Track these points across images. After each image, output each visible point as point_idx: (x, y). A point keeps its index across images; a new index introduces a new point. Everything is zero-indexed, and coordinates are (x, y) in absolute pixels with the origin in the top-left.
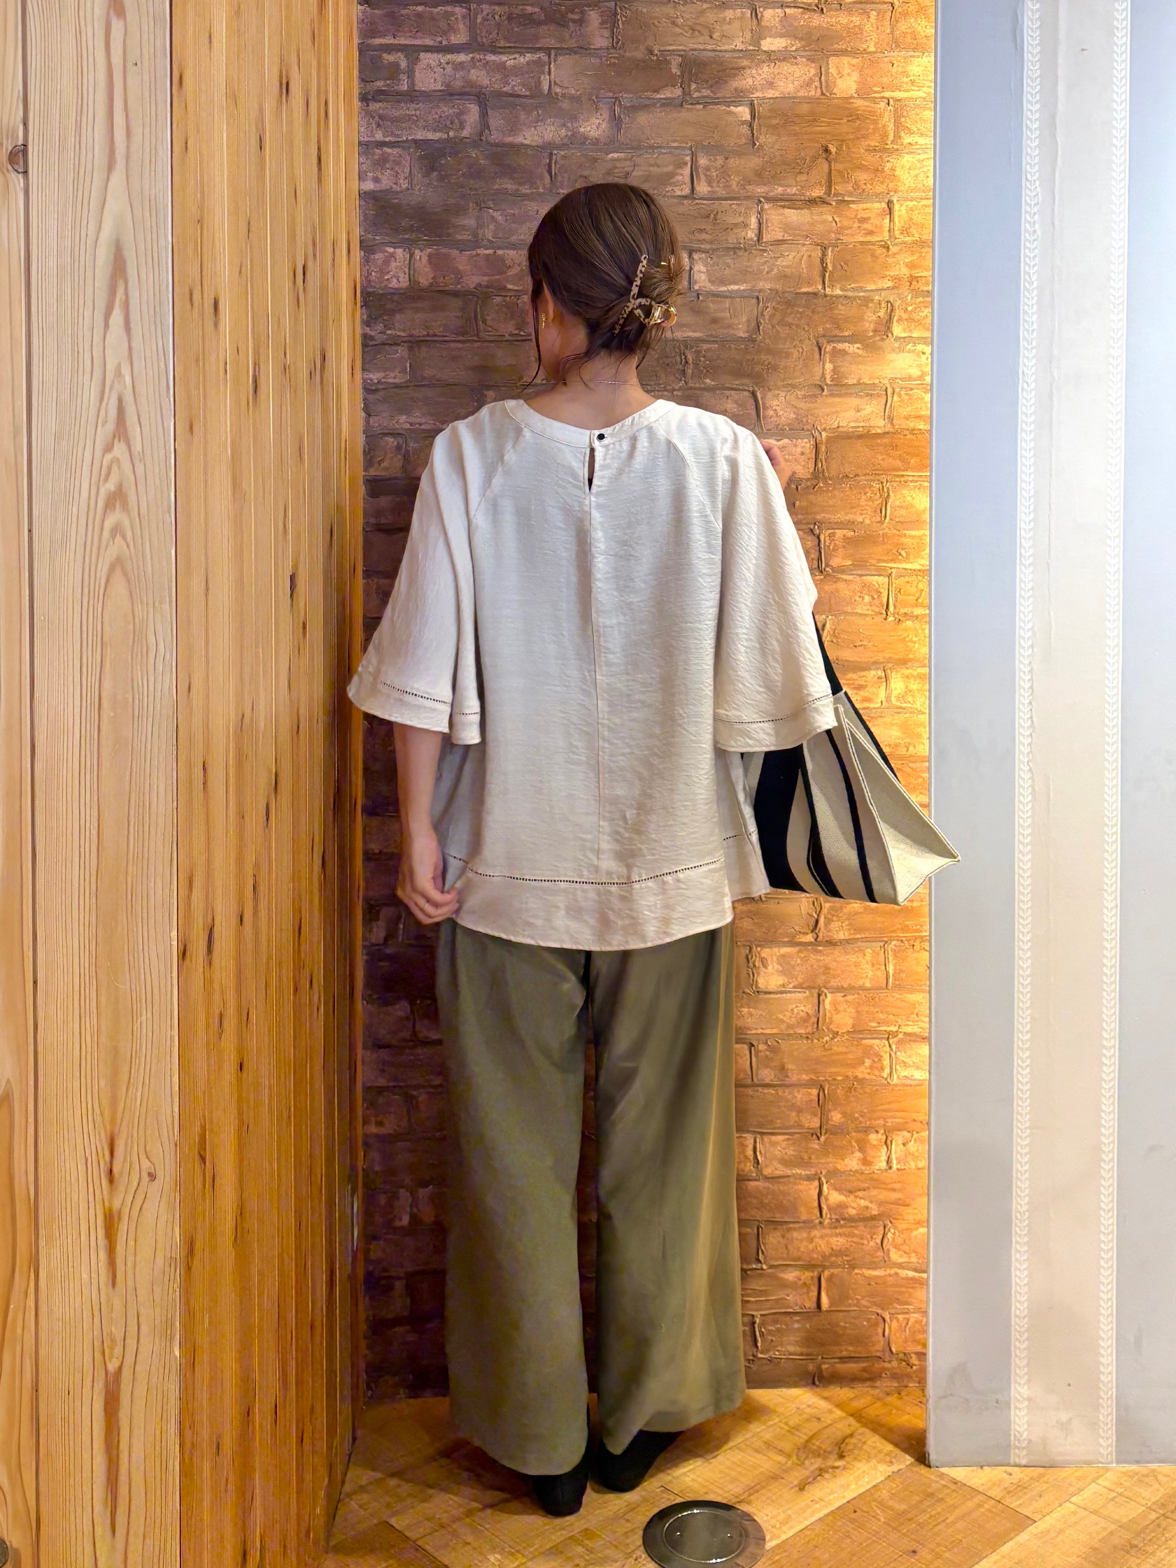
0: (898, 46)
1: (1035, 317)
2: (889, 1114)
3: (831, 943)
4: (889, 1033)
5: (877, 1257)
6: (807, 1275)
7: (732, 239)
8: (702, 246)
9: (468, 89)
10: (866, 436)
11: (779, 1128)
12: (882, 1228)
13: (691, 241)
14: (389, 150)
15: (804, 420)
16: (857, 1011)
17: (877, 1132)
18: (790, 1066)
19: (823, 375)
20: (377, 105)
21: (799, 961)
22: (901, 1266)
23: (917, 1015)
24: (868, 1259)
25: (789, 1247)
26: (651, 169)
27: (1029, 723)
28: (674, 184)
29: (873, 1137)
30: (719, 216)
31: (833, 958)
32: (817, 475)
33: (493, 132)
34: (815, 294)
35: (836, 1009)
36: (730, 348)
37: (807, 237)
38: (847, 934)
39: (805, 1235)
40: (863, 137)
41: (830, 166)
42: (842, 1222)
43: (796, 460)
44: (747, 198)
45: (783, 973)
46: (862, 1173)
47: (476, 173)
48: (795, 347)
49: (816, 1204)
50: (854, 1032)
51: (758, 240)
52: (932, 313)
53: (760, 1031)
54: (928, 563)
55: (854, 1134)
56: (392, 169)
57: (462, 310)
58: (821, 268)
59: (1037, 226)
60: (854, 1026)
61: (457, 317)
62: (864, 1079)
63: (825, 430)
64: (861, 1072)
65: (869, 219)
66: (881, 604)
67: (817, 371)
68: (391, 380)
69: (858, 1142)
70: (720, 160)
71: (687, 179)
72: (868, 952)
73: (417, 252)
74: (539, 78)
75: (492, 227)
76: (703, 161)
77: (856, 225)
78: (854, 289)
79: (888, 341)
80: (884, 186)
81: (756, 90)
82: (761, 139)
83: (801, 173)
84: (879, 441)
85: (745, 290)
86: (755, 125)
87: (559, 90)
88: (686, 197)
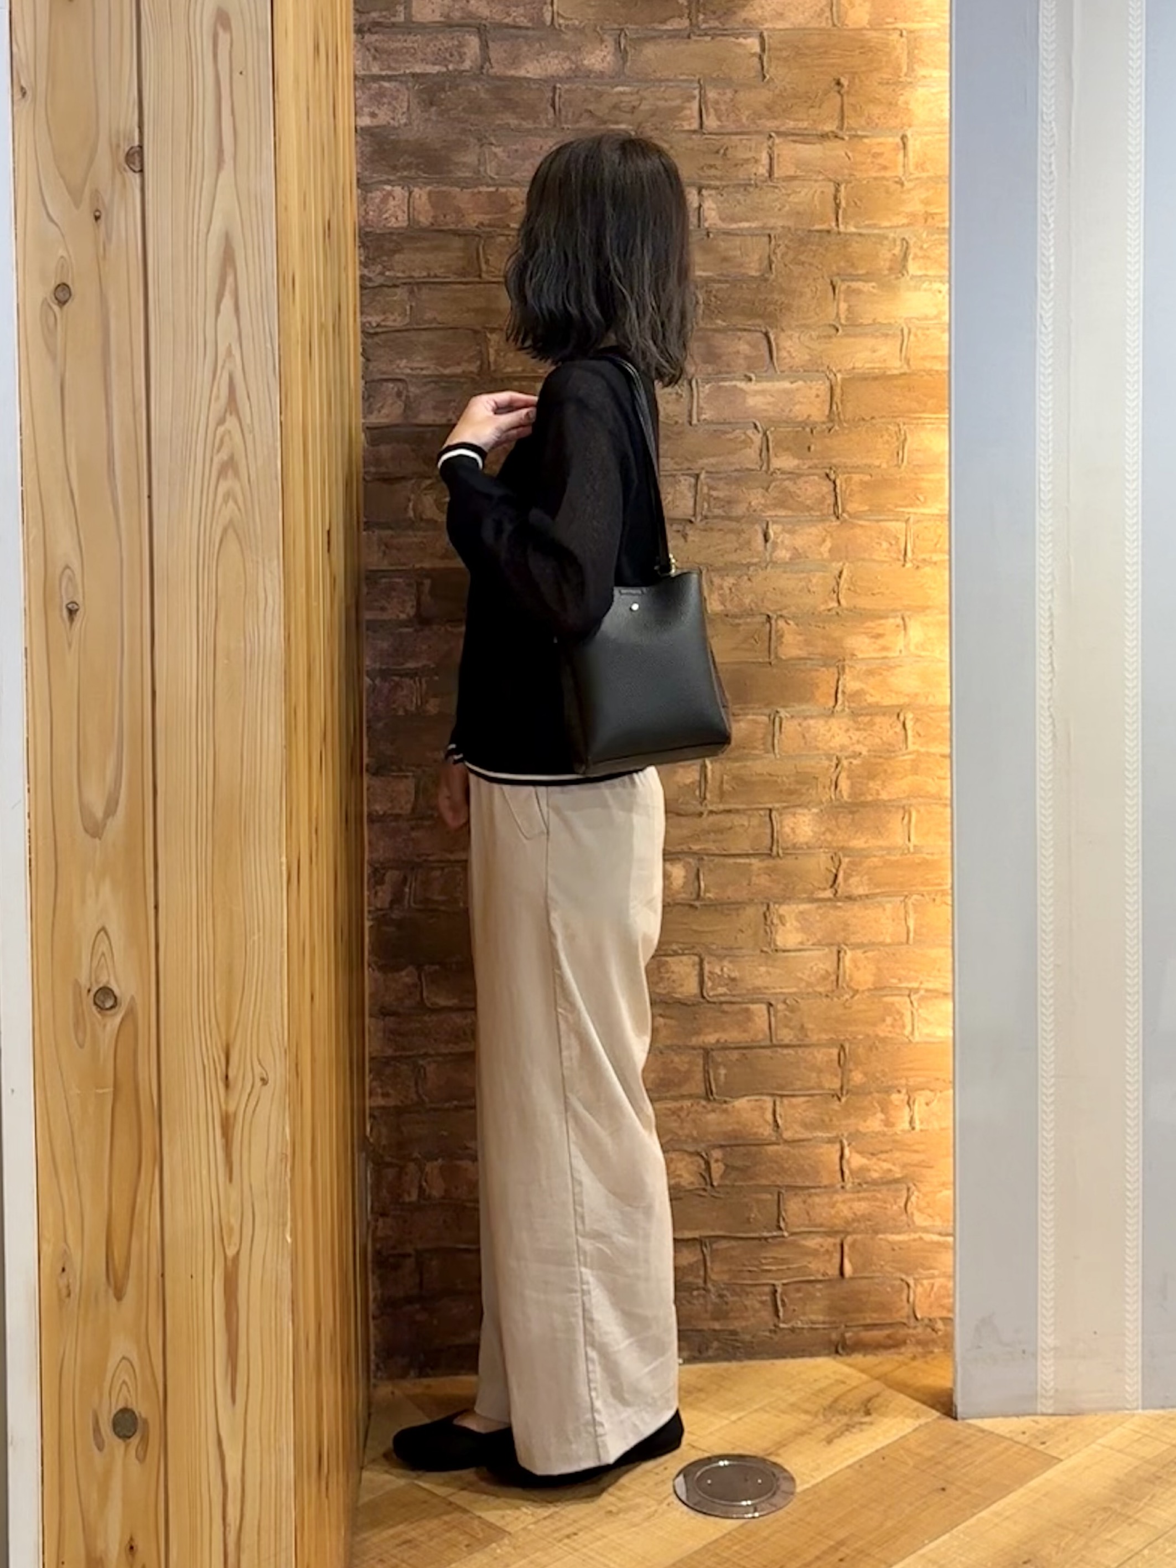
1: (1052, 260)
2: (912, 1073)
3: (850, 898)
4: (911, 990)
5: (902, 1221)
6: (829, 1242)
7: (742, 174)
8: (712, 183)
9: (467, 21)
10: (882, 378)
11: (800, 1090)
12: (904, 1193)
13: (700, 177)
14: (386, 84)
15: (819, 362)
16: (879, 969)
17: (899, 1092)
18: (809, 1026)
19: (838, 315)
20: (373, 38)
21: (817, 917)
22: (925, 1230)
23: (939, 970)
24: (891, 1223)
25: (811, 1213)
26: (659, 104)
27: (1050, 668)
28: (683, 119)
29: (895, 1097)
30: (728, 152)
31: (853, 913)
32: (830, 418)
33: (495, 66)
34: (828, 232)
35: (856, 966)
36: (741, 287)
37: (820, 172)
38: (866, 888)
39: (826, 1200)
40: (876, 69)
41: (842, 100)
42: (865, 1186)
43: (811, 403)
44: (757, 132)
45: (803, 929)
46: (884, 1135)
47: (477, 108)
48: (808, 286)
49: (838, 1168)
50: (876, 989)
51: (770, 176)
52: (948, 250)
53: (779, 990)
54: (945, 506)
55: (876, 1095)
56: (389, 104)
57: (464, 249)
58: (834, 205)
59: (1053, 167)
60: (873, 984)
61: (459, 257)
62: (886, 1037)
63: (839, 371)
64: (883, 1031)
65: (881, 154)
66: (899, 551)
67: (832, 310)
68: (390, 324)
69: (878, 1102)
70: (729, 94)
71: (696, 114)
72: (888, 906)
73: (416, 190)
74: (542, 9)
75: (493, 163)
76: (712, 94)
77: (869, 160)
78: (868, 226)
79: (903, 279)
80: (898, 121)
81: (766, 20)
82: (771, 72)
83: (812, 107)
84: (895, 382)
85: (756, 228)
86: (765, 59)
87: (561, 21)
88: (694, 132)
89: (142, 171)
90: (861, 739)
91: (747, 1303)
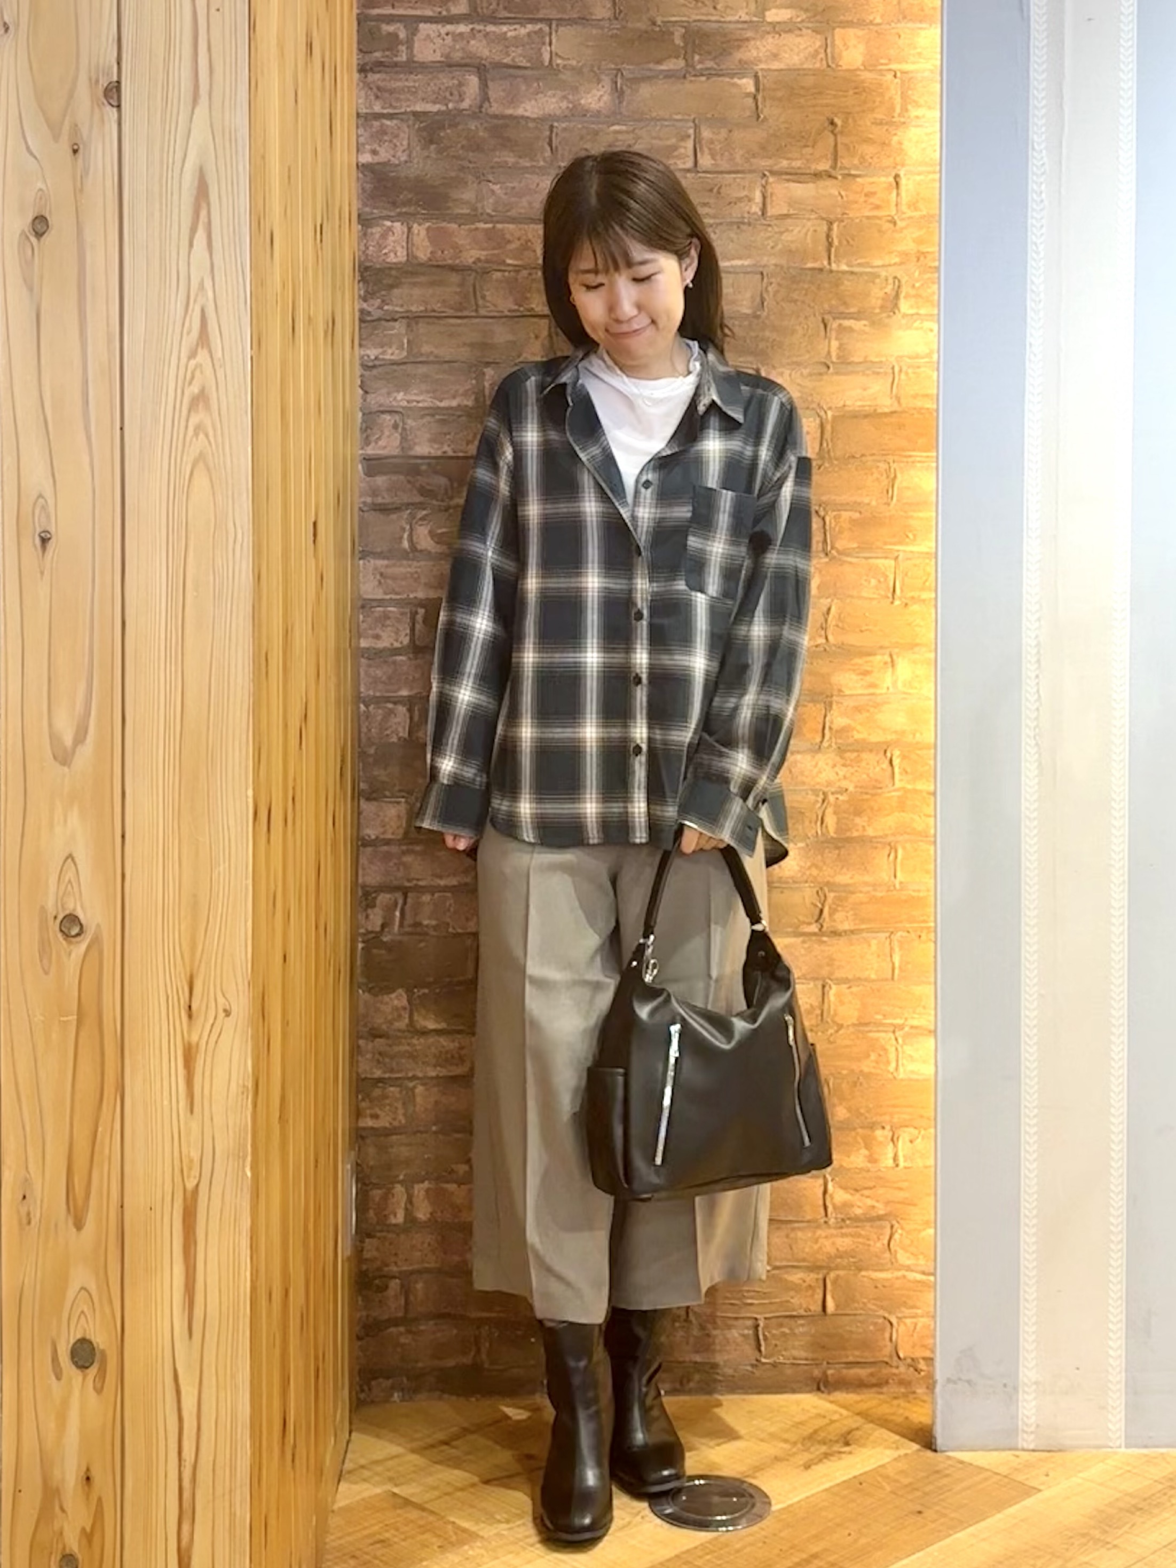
0: (905, 17)
1: (1041, 288)
2: (897, 1110)
3: (835, 933)
4: (895, 1026)
5: (885, 1259)
6: (811, 1277)
7: (736, 213)
9: (468, 61)
10: (873, 415)
12: (888, 1231)
14: (388, 123)
15: (809, 398)
16: (864, 1004)
17: (883, 1128)
19: (829, 352)
20: (377, 76)
21: (803, 952)
22: (909, 1269)
23: (924, 1007)
24: (874, 1260)
25: (794, 1248)
26: (654, 142)
27: (1036, 697)
28: (678, 157)
29: (879, 1133)
30: (722, 191)
31: (837, 947)
32: (821, 454)
33: (495, 105)
34: (821, 270)
35: (841, 1001)
37: (813, 211)
38: (852, 924)
39: (810, 1235)
40: (870, 110)
41: (836, 139)
42: (848, 1222)
44: (751, 172)
46: (868, 1171)
47: (476, 146)
48: (800, 324)
49: (821, 1202)
50: (861, 1024)
51: (763, 215)
52: (939, 289)
54: (933, 544)
55: (860, 1130)
56: (391, 141)
57: (461, 285)
58: (826, 243)
59: (1044, 195)
60: (858, 1019)
61: (456, 293)
62: (871, 1073)
63: (830, 408)
64: (867, 1066)
65: (874, 193)
66: (888, 588)
67: (822, 347)
68: (388, 357)
69: (864, 1138)
70: (724, 133)
71: (690, 152)
72: (874, 942)
73: (415, 226)
74: (540, 49)
75: (491, 201)
76: (706, 134)
77: (862, 199)
78: (860, 265)
79: (894, 317)
80: (891, 159)
81: (760, 61)
82: (766, 112)
83: (806, 146)
84: (886, 420)
85: (748, 266)
86: (760, 97)
87: (559, 61)
88: (688, 171)
89: (119, 106)
90: (848, 775)
91: (729, 1336)
